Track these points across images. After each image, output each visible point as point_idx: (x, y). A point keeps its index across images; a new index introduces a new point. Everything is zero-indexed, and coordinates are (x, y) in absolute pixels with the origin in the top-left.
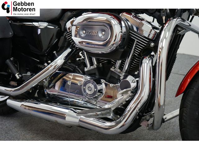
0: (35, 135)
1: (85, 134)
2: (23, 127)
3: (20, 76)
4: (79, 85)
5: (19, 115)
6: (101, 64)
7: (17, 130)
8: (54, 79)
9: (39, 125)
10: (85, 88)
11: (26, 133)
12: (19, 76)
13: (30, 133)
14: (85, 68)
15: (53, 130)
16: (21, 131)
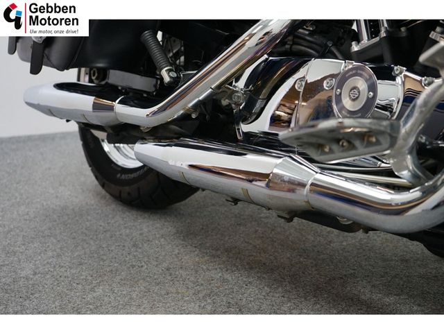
0: (206, 258)
1: (353, 272)
2: (182, 238)
3: (174, 74)
4: (327, 88)
5: (182, 212)
6: (403, 29)
7: (163, 243)
8: (263, 87)
9: (227, 239)
10: (340, 94)
11: (184, 251)
12: (170, 76)
13: (196, 253)
14: (353, 43)
15: (260, 253)
16: (174, 247)
